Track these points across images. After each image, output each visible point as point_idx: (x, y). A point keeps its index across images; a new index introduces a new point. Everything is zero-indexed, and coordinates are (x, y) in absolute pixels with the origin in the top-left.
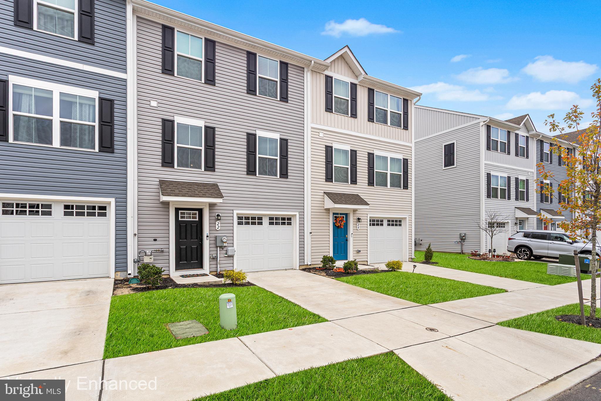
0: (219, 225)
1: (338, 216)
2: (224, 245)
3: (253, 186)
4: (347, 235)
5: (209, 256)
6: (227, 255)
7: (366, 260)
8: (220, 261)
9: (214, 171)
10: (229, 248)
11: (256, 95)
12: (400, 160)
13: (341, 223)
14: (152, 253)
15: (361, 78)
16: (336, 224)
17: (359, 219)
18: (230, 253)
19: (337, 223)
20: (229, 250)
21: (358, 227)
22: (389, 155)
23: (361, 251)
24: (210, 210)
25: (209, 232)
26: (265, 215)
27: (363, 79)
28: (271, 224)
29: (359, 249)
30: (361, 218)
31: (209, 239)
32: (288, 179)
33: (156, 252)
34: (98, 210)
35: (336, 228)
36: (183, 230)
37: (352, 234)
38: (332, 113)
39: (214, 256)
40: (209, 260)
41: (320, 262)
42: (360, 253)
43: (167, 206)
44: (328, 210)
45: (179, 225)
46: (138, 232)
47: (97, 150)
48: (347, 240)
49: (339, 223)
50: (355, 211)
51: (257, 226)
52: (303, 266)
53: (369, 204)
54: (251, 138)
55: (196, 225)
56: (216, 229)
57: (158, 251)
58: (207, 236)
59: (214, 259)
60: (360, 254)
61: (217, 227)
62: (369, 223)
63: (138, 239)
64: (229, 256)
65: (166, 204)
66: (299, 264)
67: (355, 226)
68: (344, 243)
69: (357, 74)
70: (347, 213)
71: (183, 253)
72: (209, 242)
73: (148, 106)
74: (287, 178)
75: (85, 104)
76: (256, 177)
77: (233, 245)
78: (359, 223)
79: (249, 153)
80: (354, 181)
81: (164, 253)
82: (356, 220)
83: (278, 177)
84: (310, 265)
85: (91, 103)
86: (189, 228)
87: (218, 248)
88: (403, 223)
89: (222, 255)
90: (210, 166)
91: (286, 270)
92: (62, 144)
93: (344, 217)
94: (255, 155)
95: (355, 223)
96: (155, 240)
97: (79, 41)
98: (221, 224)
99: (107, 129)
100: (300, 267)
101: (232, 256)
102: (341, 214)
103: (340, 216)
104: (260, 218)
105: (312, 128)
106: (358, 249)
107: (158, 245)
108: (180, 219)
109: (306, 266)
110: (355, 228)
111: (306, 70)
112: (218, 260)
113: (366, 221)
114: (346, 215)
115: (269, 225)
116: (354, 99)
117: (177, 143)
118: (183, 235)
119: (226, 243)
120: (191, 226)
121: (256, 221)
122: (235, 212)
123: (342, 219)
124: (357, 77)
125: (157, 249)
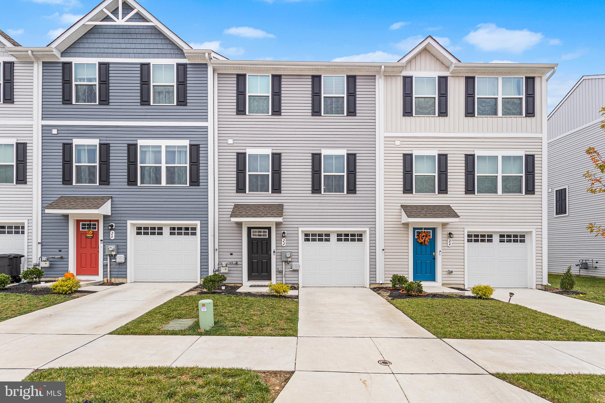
0: (285, 242)
1: (422, 231)
2: (289, 260)
3: (318, 204)
4: (434, 253)
5: (276, 270)
6: (292, 270)
7: (462, 282)
8: (285, 275)
9: (280, 192)
10: (293, 263)
11: (321, 115)
12: (521, 157)
13: (425, 238)
14: (227, 265)
15: (452, 68)
16: (418, 240)
17: (450, 234)
18: (294, 268)
19: (420, 239)
20: (293, 265)
21: (449, 243)
22: (500, 154)
23: (453, 272)
24: (276, 228)
25: (276, 248)
26: (333, 232)
27: (454, 68)
28: (339, 240)
29: (451, 270)
30: (452, 232)
31: (276, 254)
32: (356, 195)
33: (230, 264)
34: (185, 230)
35: (418, 244)
36: (255, 245)
37: (440, 251)
38: (412, 116)
39: (280, 269)
40: (276, 273)
41: (389, 282)
42: (452, 274)
43: (240, 226)
44: (406, 225)
45: (251, 241)
46: (218, 247)
47: (188, 185)
48: (434, 259)
49: (422, 239)
50: (444, 225)
51: (324, 243)
52: (376, 285)
53: (458, 216)
54: (316, 158)
55: (266, 241)
56: (282, 245)
57: (231, 264)
58: (274, 252)
59: (280, 272)
60: (451, 276)
61: (283, 243)
62: (466, 238)
63: (218, 254)
64: (294, 271)
65: (240, 224)
66: (370, 282)
67: (445, 242)
68: (431, 262)
69: (447, 64)
70: (435, 228)
71: (255, 266)
72: (276, 257)
73: (226, 145)
74: (355, 193)
75: (182, 151)
76: (321, 195)
77: (298, 260)
78: (450, 239)
79: (314, 172)
80: (443, 189)
81: (238, 265)
82: (447, 235)
83: (345, 193)
84: (382, 284)
85: (184, 149)
86: (260, 244)
87: (284, 263)
88: (527, 239)
89: (288, 269)
90: (277, 189)
91: (354, 287)
92: (167, 184)
93: (430, 232)
94: (320, 174)
95: (446, 239)
96: (231, 254)
97: (177, 105)
98: (287, 241)
99: (194, 167)
100: (371, 285)
101: (297, 271)
102: (425, 229)
103: (425, 231)
104: (328, 235)
105: (385, 137)
106: (449, 269)
107: (233, 259)
108: (252, 237)
109: (379, 285)
110: (446, 245)
111: (377, 77)
112: (284, 274)
113: (461, 236)
114: (434, 230)
115: (337, 241)
116: (443, 94)
117: (248, 172)
118: (255, 250)
119: (291, 259)
120: (262, 242)
121: (324, 237)
122: (300, 230)
123: (426, 235)
124: (448, 68)
125: (231, 262)
